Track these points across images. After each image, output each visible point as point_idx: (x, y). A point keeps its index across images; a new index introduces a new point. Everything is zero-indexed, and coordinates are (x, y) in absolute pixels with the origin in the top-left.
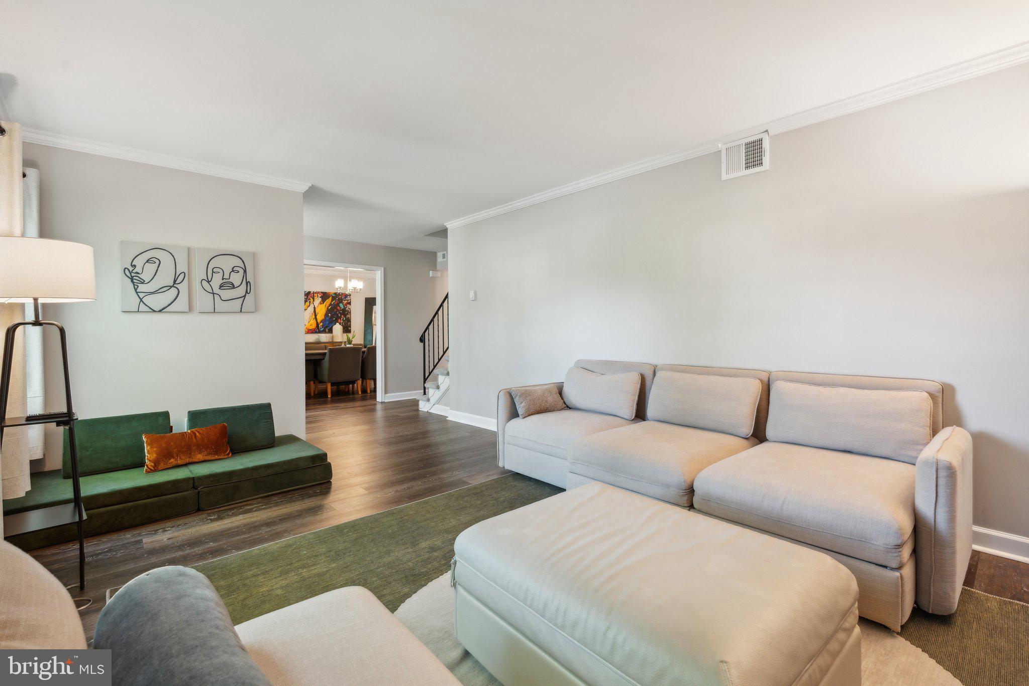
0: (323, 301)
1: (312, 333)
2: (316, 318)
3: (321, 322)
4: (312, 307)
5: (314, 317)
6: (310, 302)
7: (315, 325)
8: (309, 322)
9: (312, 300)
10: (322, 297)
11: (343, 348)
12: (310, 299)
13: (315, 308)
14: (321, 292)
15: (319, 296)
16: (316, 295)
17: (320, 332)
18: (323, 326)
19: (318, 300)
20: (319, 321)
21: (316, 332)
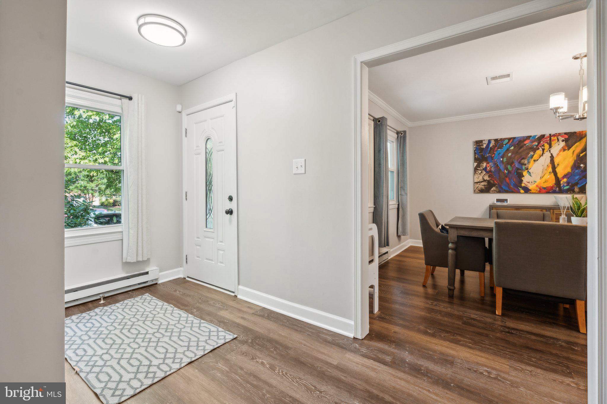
0: (568, 146)
1: (548, 192)
2: (555, 174)
3: (563, 177)
4: (547, 155)
5: (550, 169)
6: (543, 150)
7: (554, 182)
8: (541, 178)
9: (547, 146)
10: (566, 141)
11: (563, 227)
12: (543, 146)
13: (552, 157)
14: (565, 134)
15: (561, 139)
16: (556, 138)
17: (561, 191)
18: (568, 183)
19: (558, 147)
20: (560, 175)
21: (554, 192)
